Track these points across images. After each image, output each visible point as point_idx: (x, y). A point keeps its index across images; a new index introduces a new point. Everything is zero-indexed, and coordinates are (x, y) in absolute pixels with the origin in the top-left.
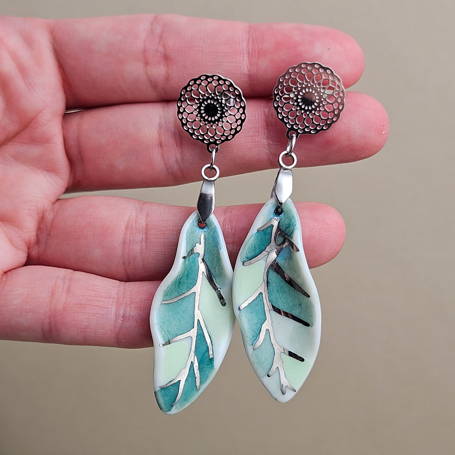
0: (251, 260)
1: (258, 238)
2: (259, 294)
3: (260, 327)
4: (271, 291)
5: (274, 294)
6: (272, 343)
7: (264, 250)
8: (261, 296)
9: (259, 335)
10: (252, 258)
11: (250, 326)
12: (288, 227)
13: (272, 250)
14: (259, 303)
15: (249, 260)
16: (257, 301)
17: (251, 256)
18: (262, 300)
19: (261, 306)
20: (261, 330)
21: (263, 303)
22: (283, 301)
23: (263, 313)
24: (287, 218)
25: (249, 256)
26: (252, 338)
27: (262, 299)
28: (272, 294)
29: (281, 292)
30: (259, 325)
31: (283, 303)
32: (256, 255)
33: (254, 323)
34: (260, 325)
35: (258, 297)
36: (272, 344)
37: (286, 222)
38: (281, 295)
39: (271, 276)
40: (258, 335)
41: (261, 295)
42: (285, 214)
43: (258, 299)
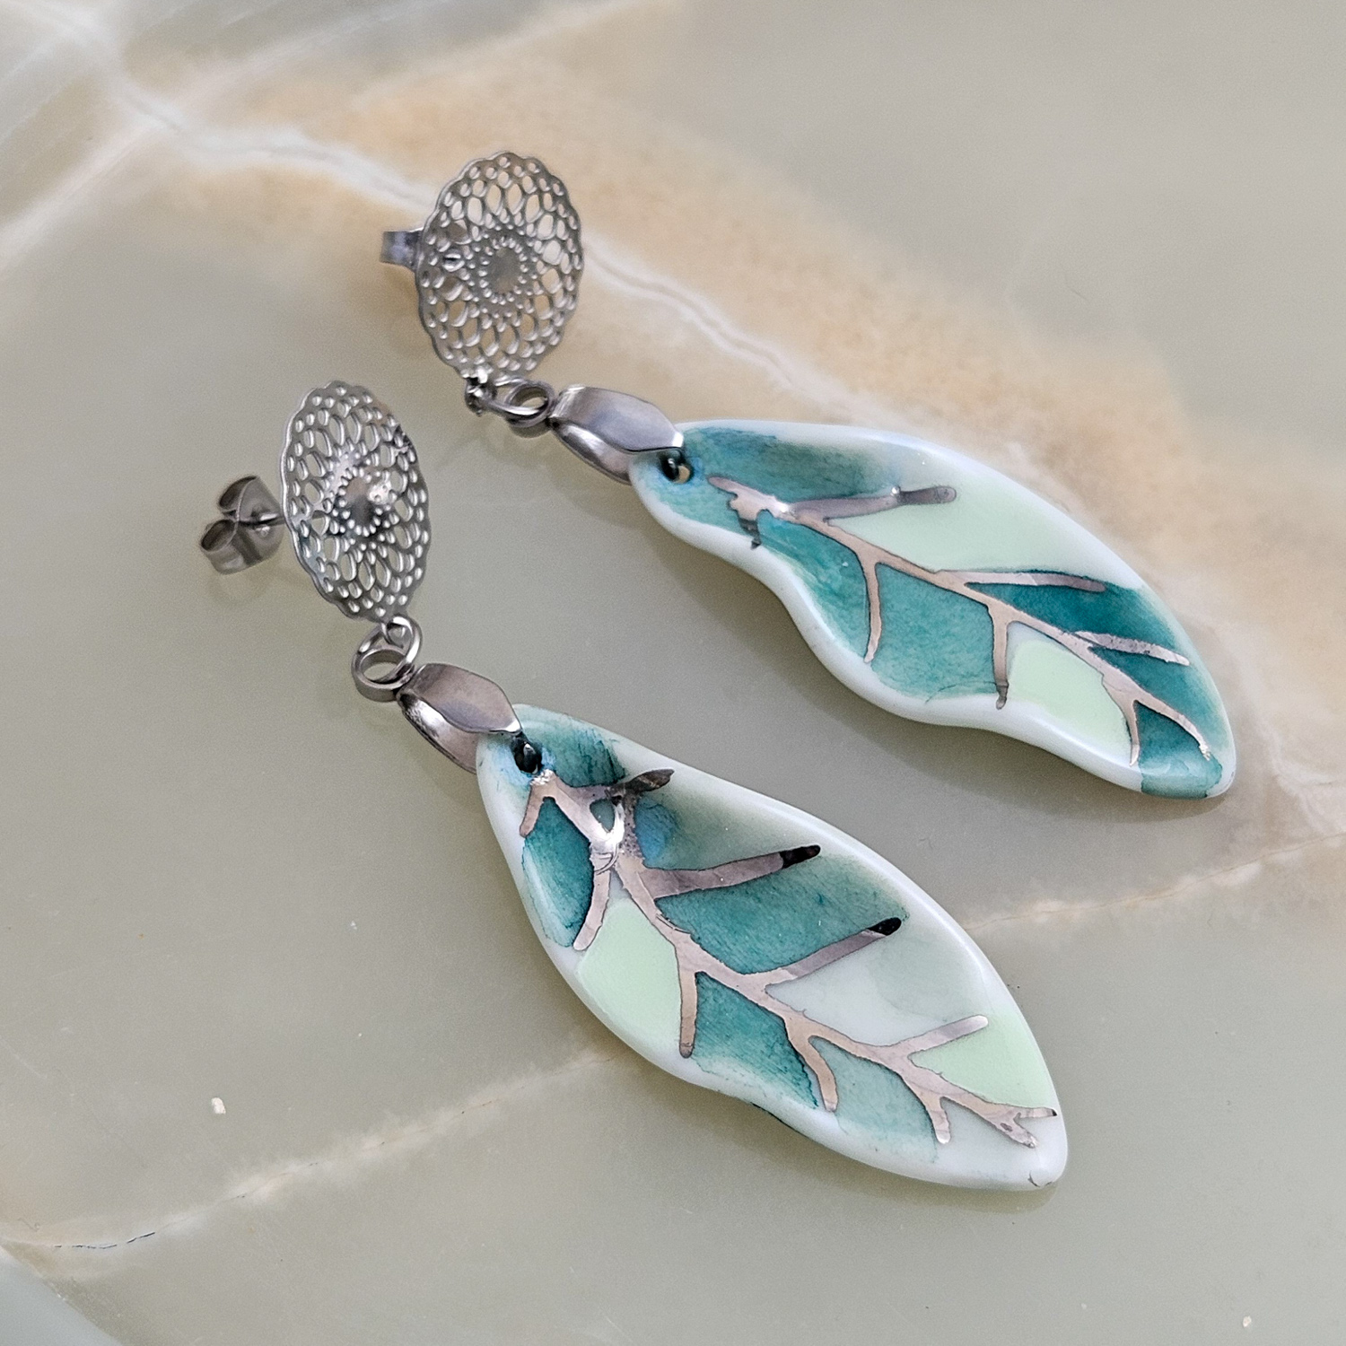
0: (584, 921)
1: (544, 854)
2: (698, 983)
3: (787, 1048)
4: (719, 946)
5: (732, 946)
6: (860, 1058)
7: (593, 872)
8: (707, 983)
9: (806, 1069)
10: (585, 914)
11: (758, 1065)
12: (590, 766)
13: (612, 858)
14: (721, 1001)
15: (581, 926)
16: (711, 1001)
17: (576, 913)
18: (720, 988)
19: (733, 1001)
20: (797, 1054)
21: (730, 992)
22: (774, 938)
23: (756, 1015)
24: (564, 751)
25: (570, 915)
26: (797, 1088)
27: (715, 985)
28: (728, 950)
29: (747, 925)
30: (778, 1048)
31: (778, 945)
32: (587, 899)
33: (763, 1052)
34: (782, 1045)
35: (703, 992)
36: (865, 1059)
37: (573, 761)
38: (752, 933)
39: (677, 912)
40: (804, 1071)
41: (703, 979)
42: (551, 746)
43: (706, 995)
